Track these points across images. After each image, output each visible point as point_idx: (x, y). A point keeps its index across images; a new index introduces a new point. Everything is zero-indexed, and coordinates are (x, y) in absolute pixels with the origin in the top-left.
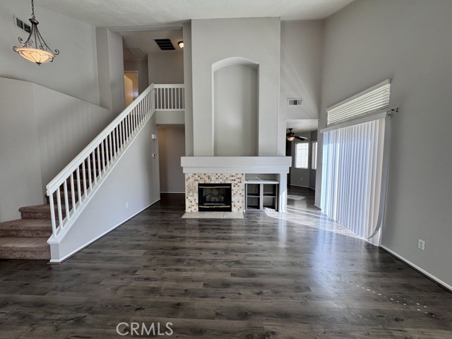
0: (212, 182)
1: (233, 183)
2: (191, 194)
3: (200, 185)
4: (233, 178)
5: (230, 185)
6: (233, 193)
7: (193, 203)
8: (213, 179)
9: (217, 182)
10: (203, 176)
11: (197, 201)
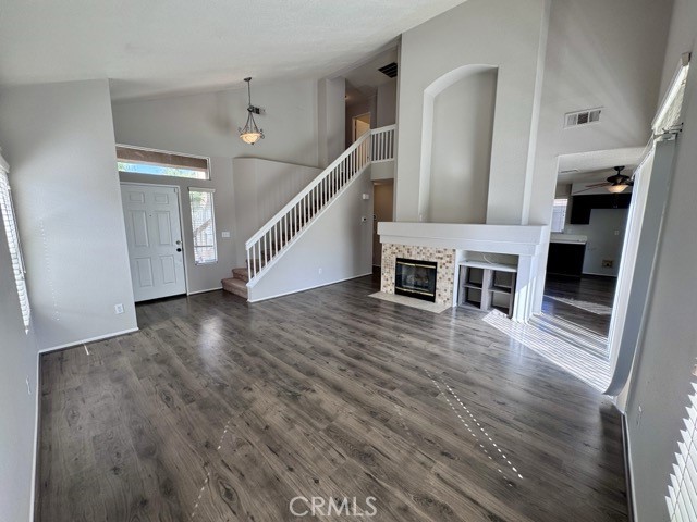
0: (412, 258)
1: (439, 261)
2: (387, 270)
3: (398, 259)
4: (440, 255)
5: (435, 264)
6: (438, 276)
7: (389, 282)
8: (413, 253)
9: (418, 259)
10: (402, 249)
11: (394, 281)
